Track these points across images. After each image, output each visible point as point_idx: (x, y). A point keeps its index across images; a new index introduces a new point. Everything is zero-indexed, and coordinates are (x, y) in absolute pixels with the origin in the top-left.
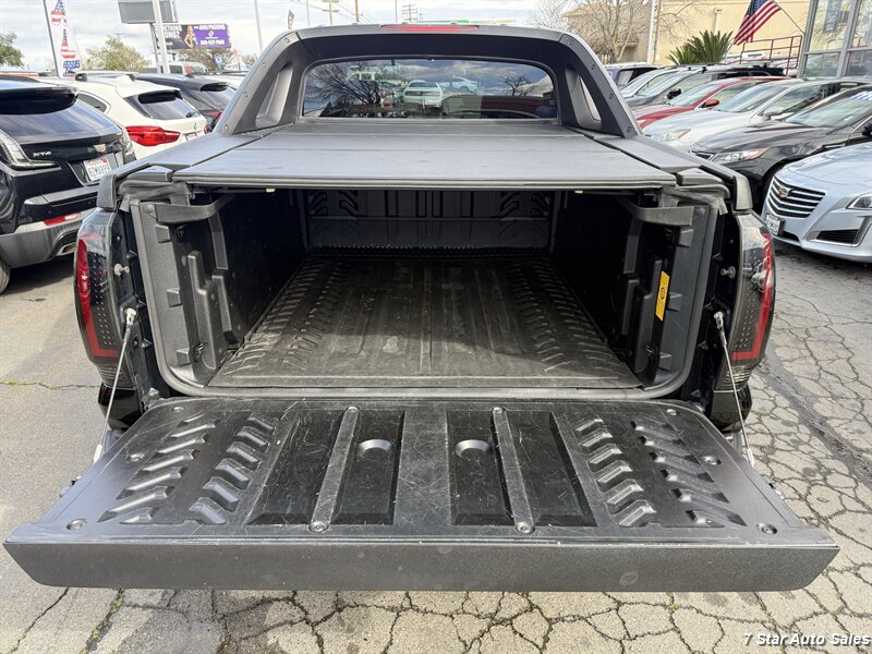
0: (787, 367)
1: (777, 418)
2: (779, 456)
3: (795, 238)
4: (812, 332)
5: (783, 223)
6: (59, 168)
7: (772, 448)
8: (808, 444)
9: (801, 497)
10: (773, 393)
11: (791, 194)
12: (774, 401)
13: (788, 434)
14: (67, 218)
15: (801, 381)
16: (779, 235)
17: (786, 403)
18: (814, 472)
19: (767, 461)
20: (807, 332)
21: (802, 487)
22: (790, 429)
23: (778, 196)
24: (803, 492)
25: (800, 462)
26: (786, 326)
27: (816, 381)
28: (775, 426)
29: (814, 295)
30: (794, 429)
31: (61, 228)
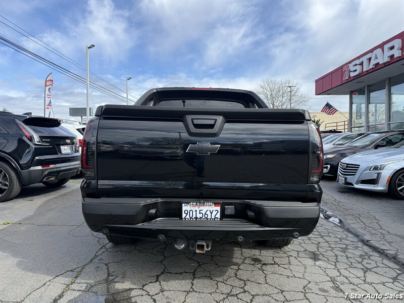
0: (352, 226)
1: (348, 240)
2: (349, 250)
3: (351, 184)
4: (361, 215)
5: (346, 179)
6: (51, 147)
7: (346, 248)
8: (361, 247)
9: (359, 262)
10: (346, 233)
11: (347, 167)
12: (347, 235)
13: (353, 245)
14: (50, 166)
15: (358, 230)
16: (345, 184)
17: (352, 236)
18: (365, 256)
19: (344, 252)
20: (359, 215)
21: (360, 260)
22: (354, 243)
23: (342, 168)
24: (360, 261)
25: (358, 253)
26: (351, 213)
27: (364, 230)
28: (347, 242)
29: (362, 204)
30: (356, 243)
31: (48, 169)
